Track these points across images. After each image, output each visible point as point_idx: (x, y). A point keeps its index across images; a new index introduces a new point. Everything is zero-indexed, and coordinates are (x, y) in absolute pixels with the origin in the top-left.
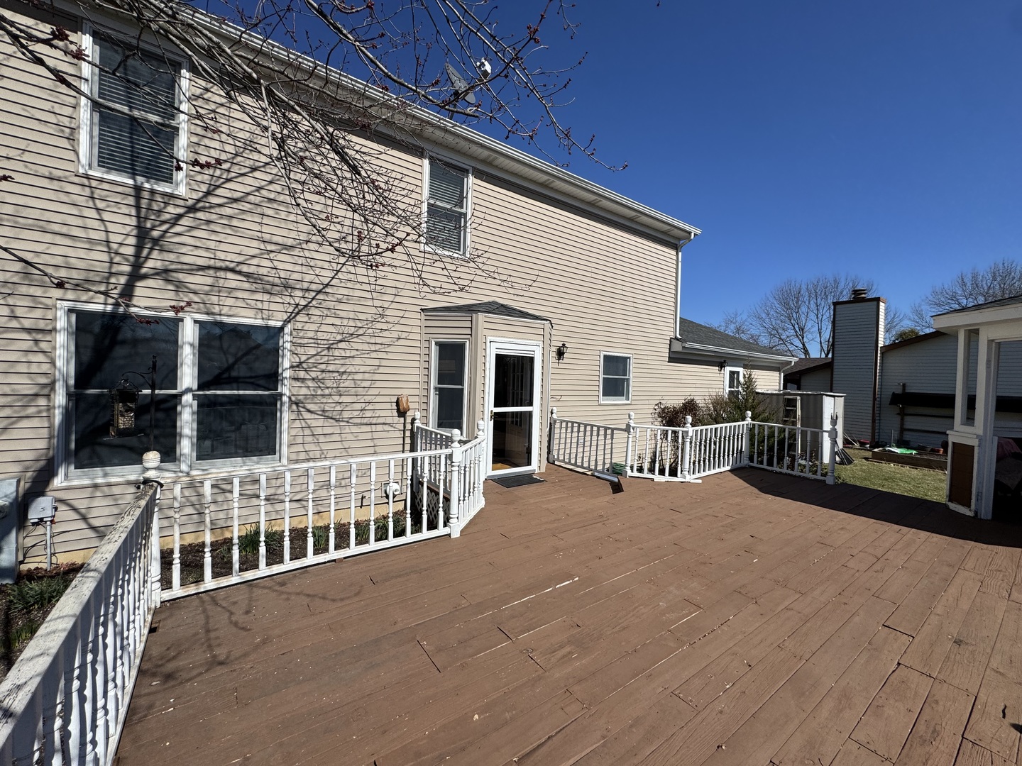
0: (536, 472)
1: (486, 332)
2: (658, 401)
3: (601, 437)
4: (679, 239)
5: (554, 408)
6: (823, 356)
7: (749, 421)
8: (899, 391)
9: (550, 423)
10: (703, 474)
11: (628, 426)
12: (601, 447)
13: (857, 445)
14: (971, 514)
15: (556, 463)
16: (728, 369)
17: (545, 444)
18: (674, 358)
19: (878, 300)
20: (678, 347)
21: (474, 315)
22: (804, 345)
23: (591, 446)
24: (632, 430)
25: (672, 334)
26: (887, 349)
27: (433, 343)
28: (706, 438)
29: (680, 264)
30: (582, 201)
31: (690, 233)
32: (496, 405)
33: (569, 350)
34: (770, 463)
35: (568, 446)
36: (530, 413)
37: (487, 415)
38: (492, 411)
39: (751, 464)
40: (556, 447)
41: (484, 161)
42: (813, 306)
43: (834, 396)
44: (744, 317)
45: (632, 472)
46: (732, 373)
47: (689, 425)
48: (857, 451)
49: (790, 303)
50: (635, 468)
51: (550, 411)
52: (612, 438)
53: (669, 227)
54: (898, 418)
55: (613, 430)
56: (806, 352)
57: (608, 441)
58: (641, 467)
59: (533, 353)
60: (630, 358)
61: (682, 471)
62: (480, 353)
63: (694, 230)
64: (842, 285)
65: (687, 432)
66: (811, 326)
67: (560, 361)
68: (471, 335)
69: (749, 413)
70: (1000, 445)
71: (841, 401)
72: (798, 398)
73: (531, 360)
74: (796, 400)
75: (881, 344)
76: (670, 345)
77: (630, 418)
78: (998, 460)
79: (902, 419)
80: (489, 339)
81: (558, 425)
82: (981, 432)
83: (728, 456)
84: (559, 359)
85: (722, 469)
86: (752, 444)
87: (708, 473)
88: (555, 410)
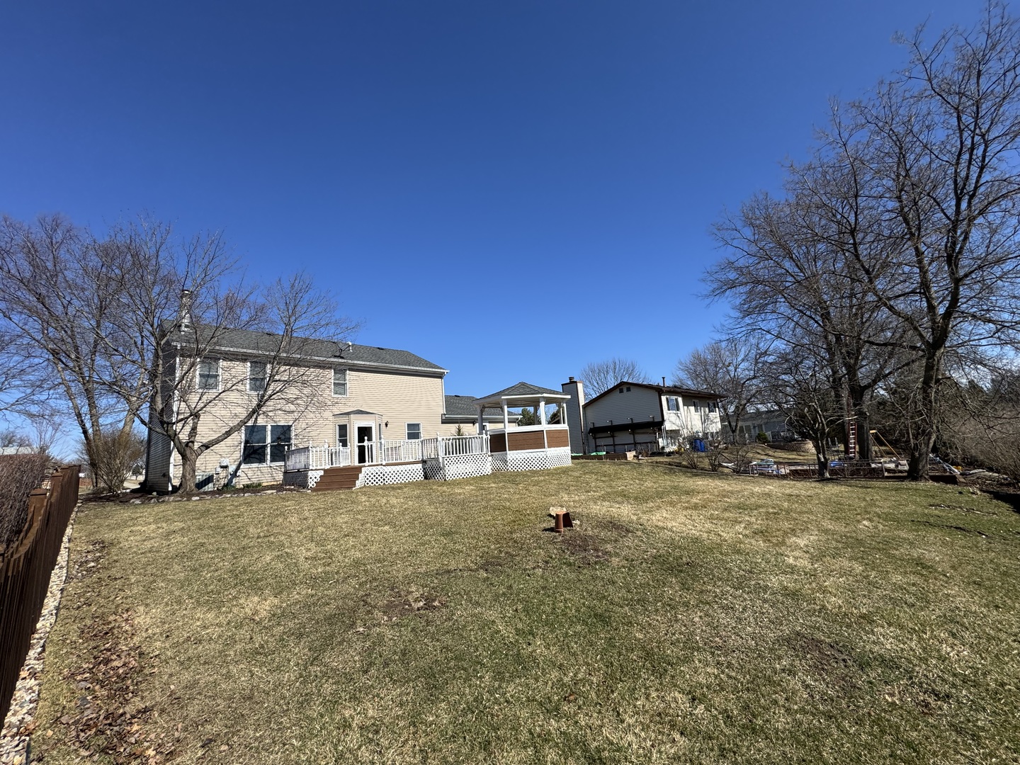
8: (592, 427)
18: (444, 422)
20: (445, 418)
21: (350, 415)
25: (443, 413)
26: (585, 406)
27: (337, 425)
32: (359, 442)
33: (390, 423)
37: (356, 446)
41: (352, 365)
59: (372, 425)
60: (420, 424)
62: (352, 427)
68: (349, 421)
73: (371, 427)
75: (582, 402)
76: (442, 418)
79: (595, 441)
80: (355, 422)
84: (386, 427)
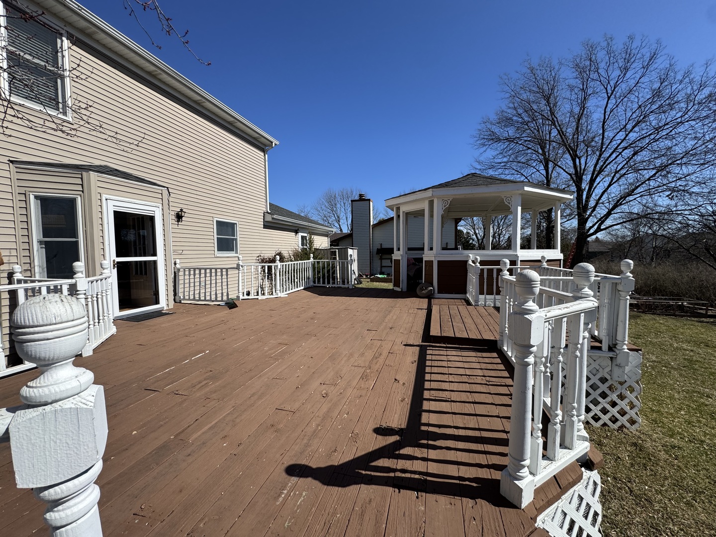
0: (165, 309)
1: (100, 190)
2: (259, 255)
3: (219, 277)
4: (265, 145)
5: (177, 260)
6: (349, 232)
7: (312, 260)
8: (379, 248)
9: (175, 272)
10: (288, 292)
11: (238, 265)
12: (219, 284)
13: (365, 277)
14: (400, 290)
15: (182, 302)
16: (300, 234)
17: (171, 289)
18: (268, 225)
19: (369, 200)
20: (269, 218)
21: (84, 174)
22: (340, 226)
23: (211, 284)
24: (241, 267)
25: (265, 209)
26: (374, 226)
27: (32, 197)
28: (289, 270)
29: (267, 162)
30: (189, 98)
31: (272, 142)
32: (119, 255)
33: (186, 215)
34: (324, 283)
35: (192, 289)
36: (155, 262)
37: (109, 263)
38: (114, 261)
39: (315, 285)
40: (181, 290)
41: (82, 31)
42: (342, 204)
43: (353, 249)
44: (309, 209)
45: (243, 296)
46: (303, 237)
47: (278, 262)
48: (364, 280)
49: (331, 201)
50: (245, 293)
51: (173, 262)
52: (227, 275)
53: (258, 135)
54: (379, 261)
55: (227, 269)
56: (341, 230)
57: (224, 277)
58: (249, 292)
59: (153, 212)
60: (236, 224)
61: (275, 291)
62: (95, 209)
63: (275, 142)
64: (354, 193)
65: (277, 266)
66: (342, 215)
67: (179, 223)
68: (83, 191)
69: (312, 255)
70: (408, 260)
71: (356, 251)
72: (337, 250)
73: (152, 219)
74: (336, 251)
75: (372, 224)
76: (264, 217)
77: (239, 260)
78: (408, 266)
79: (381, 261)
80: (104, 197)
81: (181, 273)
82: (402, 254)
83: (302, 281)
84: (178, 221)
85: (299, 289)
86: (314, 275)
87: (291, 291)
88: (178, 261)
